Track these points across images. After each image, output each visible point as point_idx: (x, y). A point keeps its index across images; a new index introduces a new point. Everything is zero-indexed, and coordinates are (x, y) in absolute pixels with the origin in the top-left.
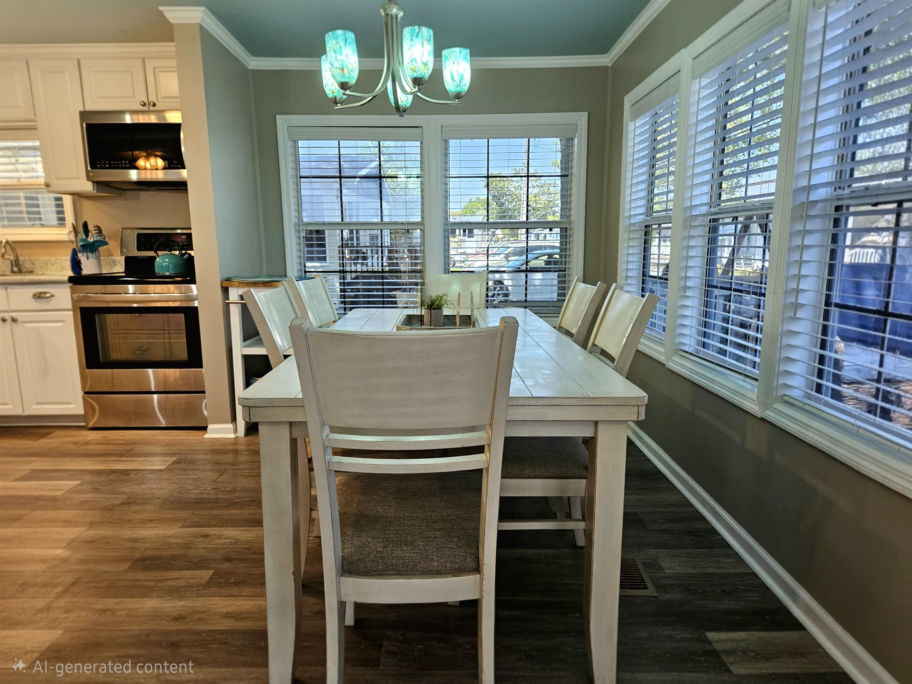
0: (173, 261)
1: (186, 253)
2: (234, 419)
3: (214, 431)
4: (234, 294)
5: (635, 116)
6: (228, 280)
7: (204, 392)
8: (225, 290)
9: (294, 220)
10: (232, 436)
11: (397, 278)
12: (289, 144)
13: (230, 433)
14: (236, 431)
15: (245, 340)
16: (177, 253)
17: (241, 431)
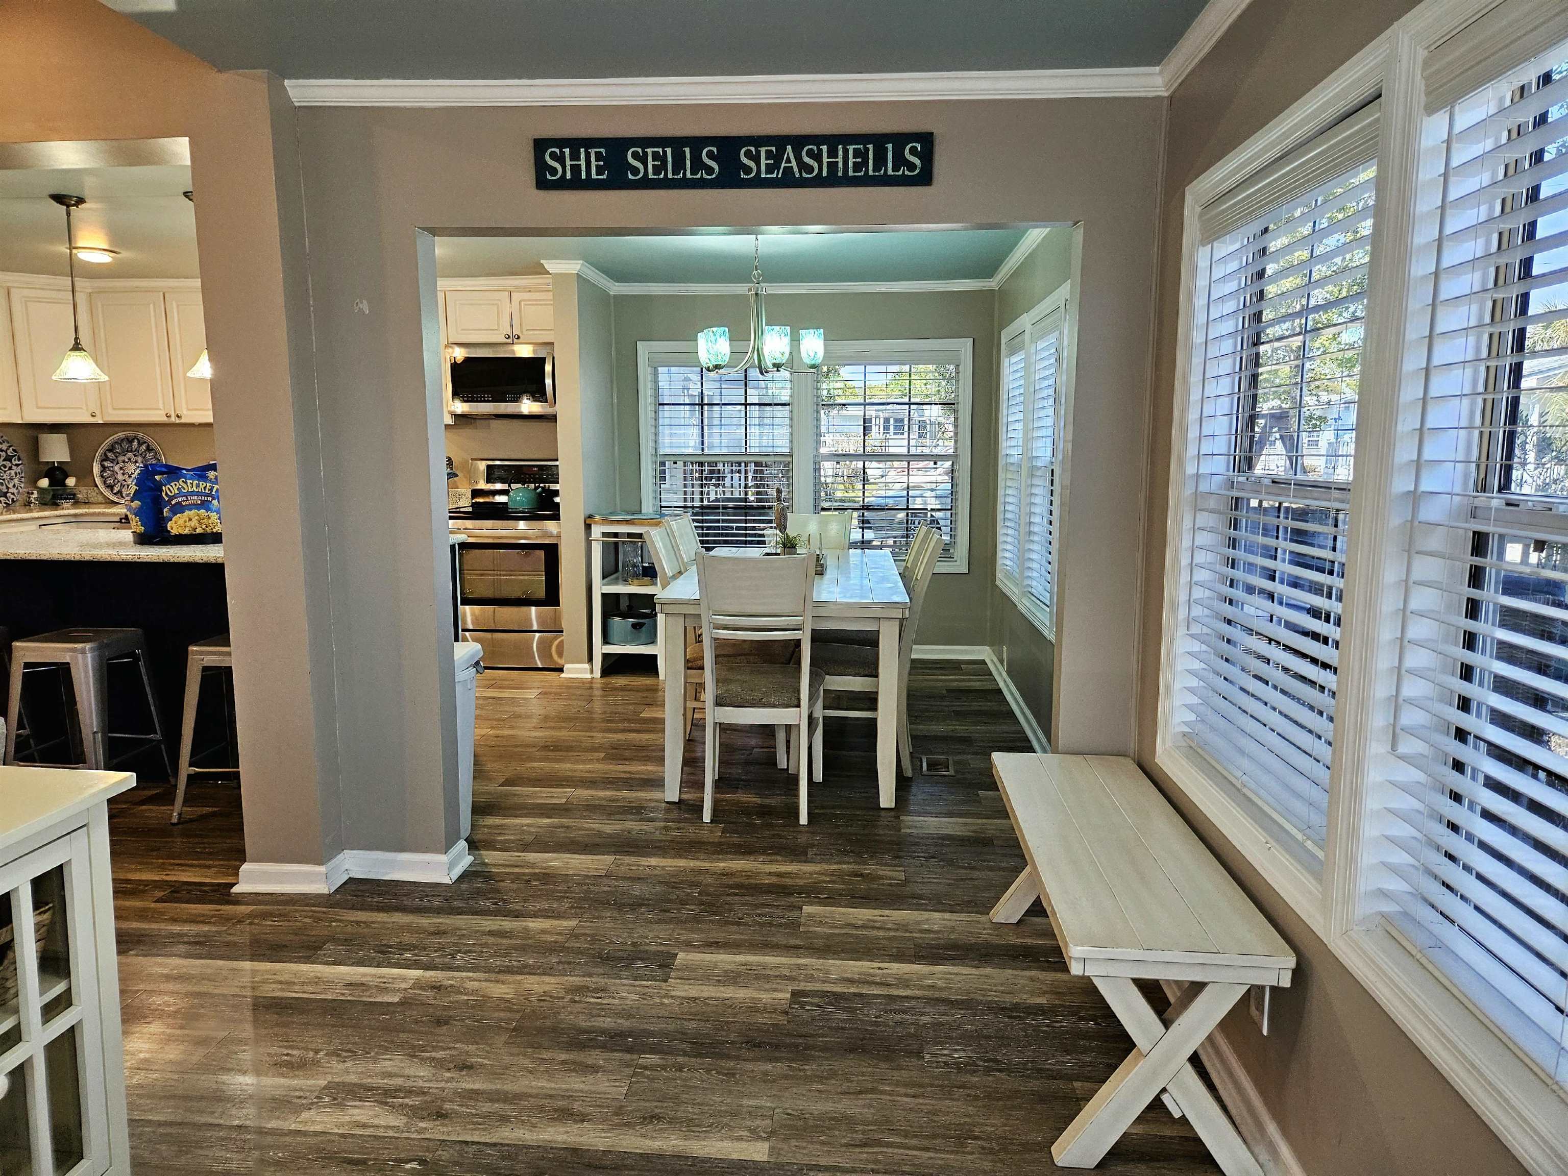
0: (526, 496)
1: (539, 487)
2: (590, 659)
3: (570, 671)
4: (597, 531)
5: (1012, 352)
6: (590, 517)
7: (562, 632)
8: (588, 527)
9: (651, 451)
10: (589, 676)
11: (763, 514)
12: (649, 370)
13: (586, 673)
14: (592, 672)
15: (604, 578)
16: (532, 486)
17: (597, 673)
